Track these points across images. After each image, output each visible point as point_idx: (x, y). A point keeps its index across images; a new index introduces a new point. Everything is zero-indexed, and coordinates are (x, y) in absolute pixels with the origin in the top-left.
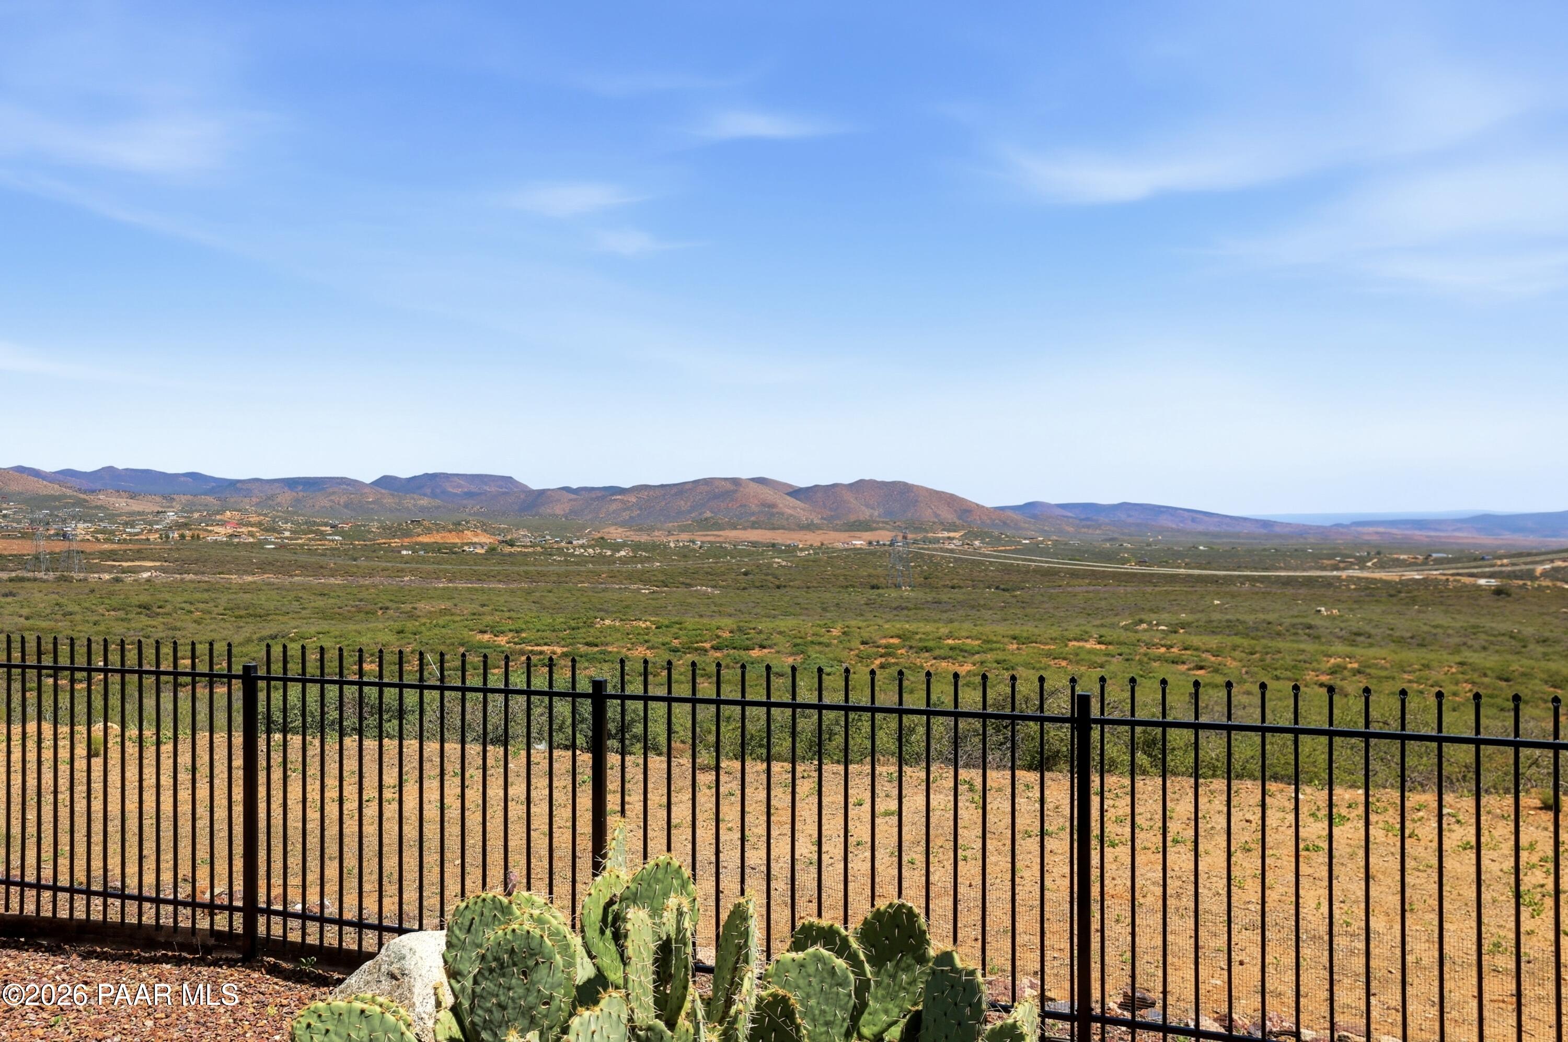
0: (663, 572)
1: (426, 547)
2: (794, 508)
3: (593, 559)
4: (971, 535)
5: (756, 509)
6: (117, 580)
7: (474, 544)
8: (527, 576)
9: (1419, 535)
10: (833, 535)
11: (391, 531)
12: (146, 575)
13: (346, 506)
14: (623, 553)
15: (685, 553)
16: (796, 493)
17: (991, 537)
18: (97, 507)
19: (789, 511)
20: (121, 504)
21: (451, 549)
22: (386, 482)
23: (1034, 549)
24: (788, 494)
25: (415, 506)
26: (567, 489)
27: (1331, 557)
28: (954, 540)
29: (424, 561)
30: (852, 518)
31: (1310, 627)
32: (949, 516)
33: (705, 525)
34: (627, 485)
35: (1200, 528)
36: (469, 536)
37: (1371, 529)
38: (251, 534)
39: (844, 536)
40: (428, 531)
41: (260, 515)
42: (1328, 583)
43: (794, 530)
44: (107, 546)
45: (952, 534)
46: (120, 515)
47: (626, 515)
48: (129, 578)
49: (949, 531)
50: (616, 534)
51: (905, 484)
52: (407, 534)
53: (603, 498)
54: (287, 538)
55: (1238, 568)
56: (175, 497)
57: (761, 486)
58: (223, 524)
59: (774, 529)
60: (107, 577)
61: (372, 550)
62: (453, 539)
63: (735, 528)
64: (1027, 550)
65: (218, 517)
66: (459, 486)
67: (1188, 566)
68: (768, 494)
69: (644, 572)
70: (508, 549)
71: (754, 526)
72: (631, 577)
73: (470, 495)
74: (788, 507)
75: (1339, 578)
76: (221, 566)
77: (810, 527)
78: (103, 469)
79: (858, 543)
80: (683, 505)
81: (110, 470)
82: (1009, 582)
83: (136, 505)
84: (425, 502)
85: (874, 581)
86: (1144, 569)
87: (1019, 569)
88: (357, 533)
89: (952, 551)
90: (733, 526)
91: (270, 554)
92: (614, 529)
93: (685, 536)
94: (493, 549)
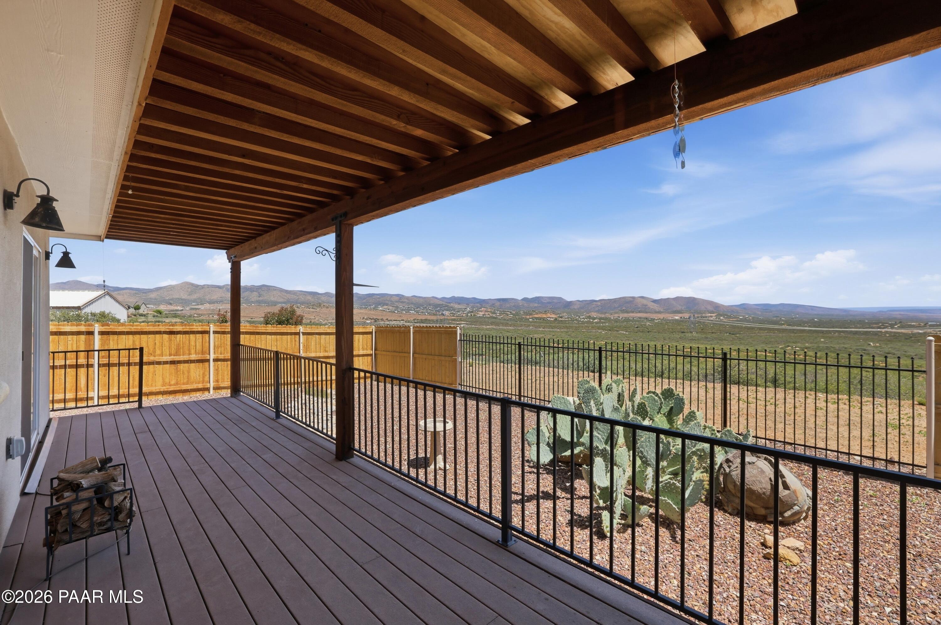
0: (609, 326)
1: (536, 318)
2: (654, 306)
3: (587, 322)
4: (719, 315)
5: (641, 307)
7: (550, 318)
8: (567, 327)
9: (922, 315)
10: (667, 315)
11: (526, 314)
13: (514, 306)
14: (596, 321)
15: (616, 321)
16: (655, 301)
17: (727, 315)
18: (451, 307)
19: (652, 307)
20: (456, 306)
21: (544, 319)
22: (525, 299)
23: (745, 320)
24: (652, 302)
25: (533, 306)
26: (578, 301)
27: (877, 324)
28: (713, 317)
29: (536, 322)
30: (675, 309)
31: (865, 350)
32: (710, 308)
33: (623, 311)
35: (816, 313)
36: (549, 315)
38: (489, 314)
39: (671, 315)
40: (537, 314)
41: (491, 309)
42: (875, 334)
43: (654, 313)
44: (453, 318)
45: (712, 315)
46: (456, 309)
47: (597, 309)
50: (594, 315)
51: (694, 298)
52: (531, 314)
53: (590, 303)
54: (498, 316)
55: (833, 327)
56: (469, 304)
57: (642, 299)
58: (482, 311)
59: (647, 313)
61: (521, 319)
62: (544, 316)
64: (741, 320)
66: (546, 300)
67: (809, 326)
68: (645, 302)
69: (603, 327)
70: (561, 319)
71: (640, 312)
72: (599, 328)
73: (550, 303)
75: (881, 332)
76: (481, 323)
77: (659, 312)
78: (452, 297)
79: (677, 318)
80: (616, 305)
82: (734, 331)
83: (460, 307)
84: (536, 305)
85: (683, 330)
86: (790, 327)
87: (738, 327)
88: (517, 314)
89: (712, 321)
90: (633, 312)
91: (494, 320)
92: (593, 313)
93: (616, 315)
94: (556, 319)
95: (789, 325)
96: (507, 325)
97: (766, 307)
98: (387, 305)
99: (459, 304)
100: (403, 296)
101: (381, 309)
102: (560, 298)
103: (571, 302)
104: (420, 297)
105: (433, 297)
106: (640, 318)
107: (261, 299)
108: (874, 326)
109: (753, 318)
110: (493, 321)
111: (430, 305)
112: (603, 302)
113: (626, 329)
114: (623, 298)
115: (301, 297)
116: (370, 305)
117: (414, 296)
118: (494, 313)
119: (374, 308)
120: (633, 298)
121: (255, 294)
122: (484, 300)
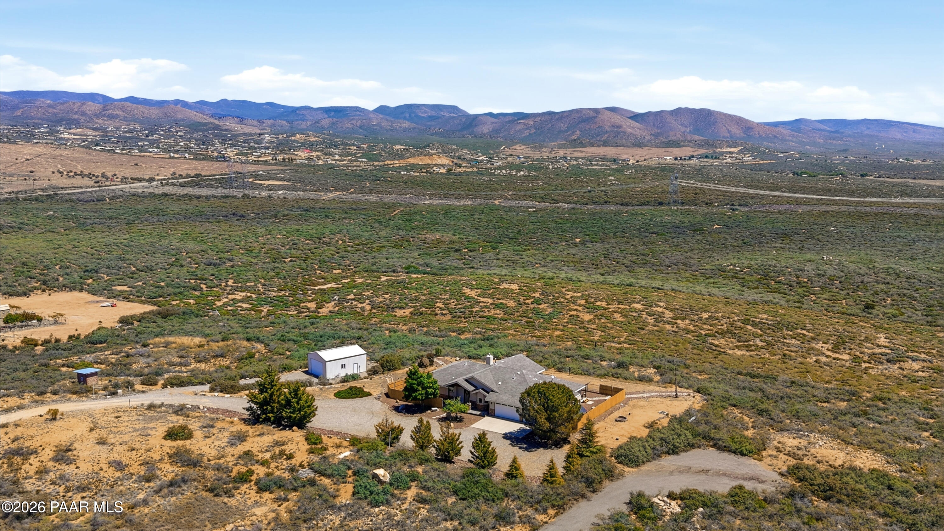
1: (413, 168)
2: (633, 128)
3: (505, 179)
4: (744, 150)
5: (609, 129)
7: (439, 165)
10: (653, 151)
13: (361, 127)
15: (558, 171)
16: (636, 117)
17: (760, 149)
18: (226, 130)
19: (630, 130)
21: (427, 169)
22: (382, 110)
24: (629, 118)
25: (400, 127)
26: (490, 115)
28: (732, 155)
30: (670, 136)
32: (737, 131)
33: (574, 143)
36: (435, 157)
39: (660, 152)
41: (315, 137)
43: (629, 147)
45: (733, 150)
46: (239, 135)
47: (526, 133)
49: (731, 147)
50: (520, 150)
51: (709, 110)
52: (401, 156)
53: (513, 121)
54: (337, 160)
56: (265, 121)
57: (613, 113)
59: (617, 146)
62: (426, 160)
63: (593, 146)
65: (293, 138)
66: (425, 112)
68: (617, 119)
69: (532, 190)
70: (458, 169)
73: (432, 118)
74: (629, 127)
77: (639, 144)
78: (221, 100)
79: (669, 158)
80: (563, 126)
81: (225, 100)
83: (246, 129)
92: (517, 147)
94: (450, 170)
99: (242, 120)
102: (454, 107)
103: (476, 117)
106: (603, 159)
109: (801, 156)
114: (578, 111)
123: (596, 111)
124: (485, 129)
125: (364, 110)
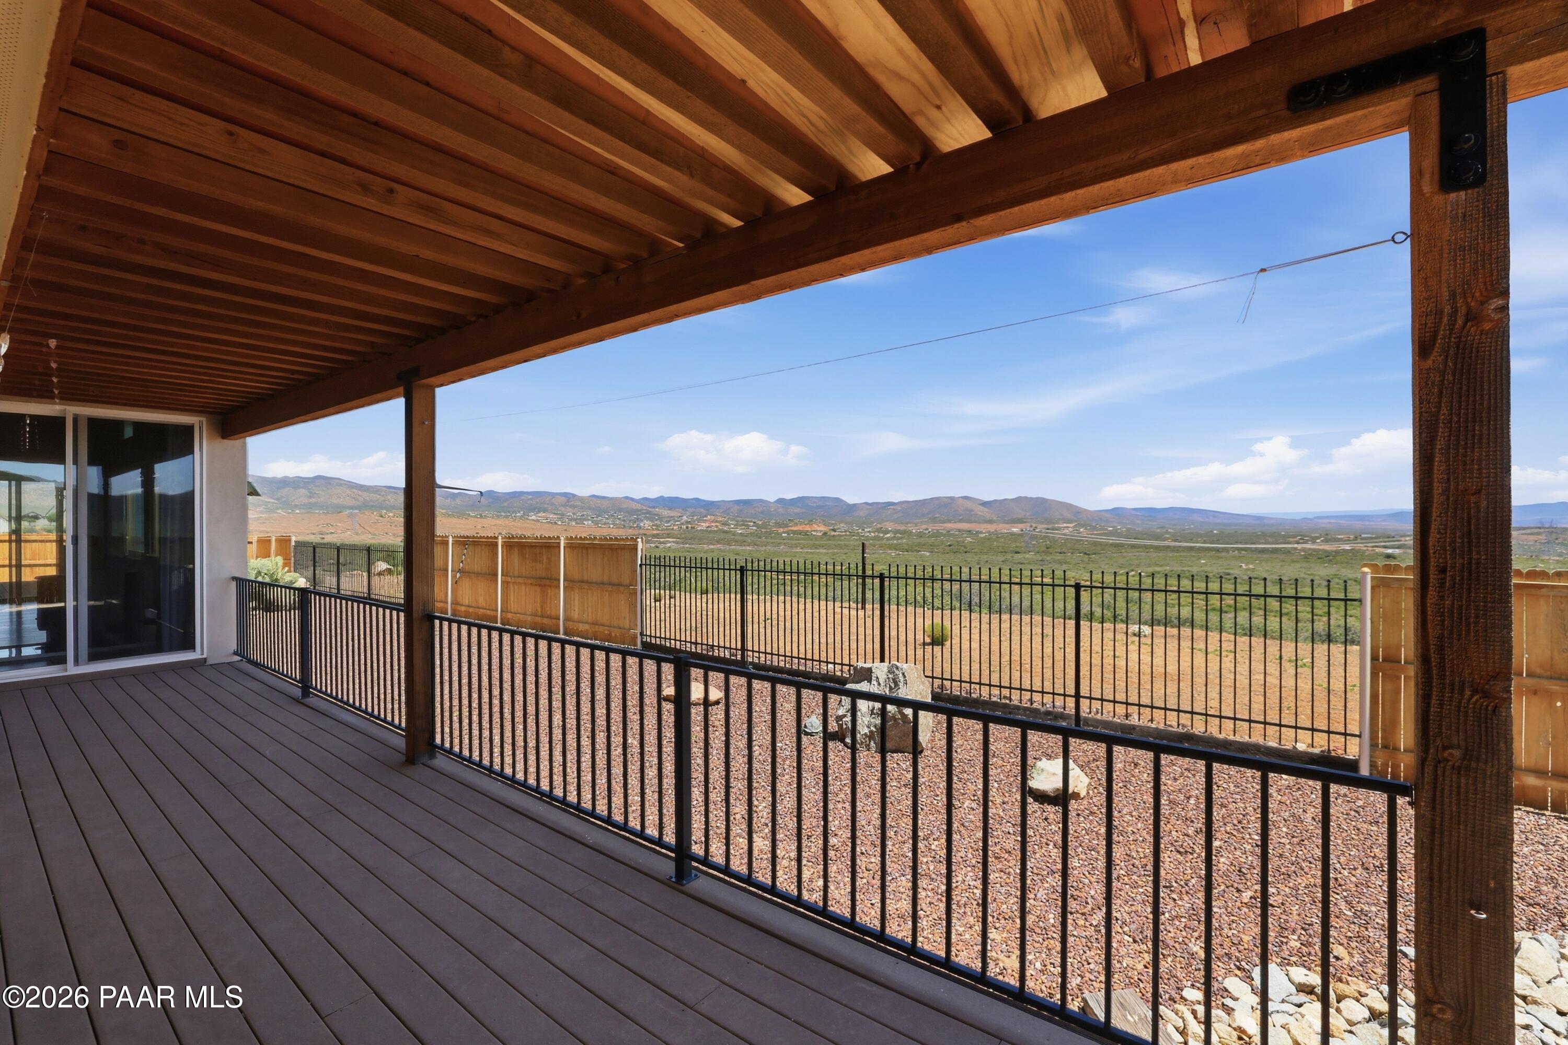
0: (907, 544)
1: (794, 532)
2: (983, 512)
3: (874, 538)
4: (1079, 525)
5: (962, 513)
6: (657, 547)
7: (816, 531)
8: (840, 547)
9: (1358, 524)
10: (1002, 525)
11: (778, 525)
12: (669, 545)
13: (762, 512)
14: (888, 535)
15: (920, 535)
16: (985, 504)
17: (1090, 526)
18: (655, 514)
19: (980, 514)
20: (665, 513)
21: (806, 533)
22: (781, 501)
23: (1115, 533)
24: (980, 505)
25: (792, 512)
26: (866, 503)
27: (1294, 537)
28: (1068, 529)
29: (791, 539)
30: (1014, 517)
32: (1068, 515)
33: (934, 520)
34: (896, 501)
35: (1219, 521)
36: (815, 527)
37: (1328, 521)
38: (717, 526)
39: (1008, 526)
40: (796, 524)
41: (722, 517)
42: (1287, 552)
43: (981, 523)
44: (655, 532)
45: (1068, 525)
46: (664, 518)
47: (896, 516)
48: (662, 546)
49: (1066, 523)
50: (890, 526)
51: (1045, 499)
52: (787, 526)
53: (884, 508)
54: (732, 528)
55: (1237, 543)
57: (966, 501)
58: (705, 521)
59: (970, 523)
60: (653, 545)
61: (768, 534)
62: (808, 528)
64: (1110, 534)
65: (704, 519)
66: (815, 503)
67: (1205, 542)
68: (969, 505)
69: (897, 545)
70: (833, 533)
71: (960, 521)
72: (891, 547)
73: (820, 507)
74: (979, 511)
75: (1296, 549)
76: (701, 541)
77: (990, 522)
79: (1014, 530)
80: (924, 511)
82: (1091, 550)
83: (672, 513)
84: (797, 510)
85: (1018, 550)
86: (1177, 544)
87: (1101, 544)
88: (764, 525)
89: (1065, 535)
90: (949, 521)
91: (722, 536)
92: (887, 523)
93: (924, 526)
94: (825, 534)
95: (1176, 540)
96: (742, 543)
97: (1151, 513)
98: (545, 511)
99: (670, 509)
100: (574, 495)
101: (534, 517)
102: (838, 499)
103: (854, 506)
104: (604, 498)
105: (627, 498)
106: (959, 531)
107: (313, 500)
108: (1291, 540)
109: (1128, 530)
110: (725, 537)
111: (620, 511)
112: (904, 506)
113: (931, 548)
115: (389, 497)
116: (515, 512)
117: (594, 496)
118: (725, 524)
119: (521, 517)
120: (952, 499)
121: (302, 491)
122: (712, 503)
123: (952, 498)
124: (862, 514)
125: (766, 502)
